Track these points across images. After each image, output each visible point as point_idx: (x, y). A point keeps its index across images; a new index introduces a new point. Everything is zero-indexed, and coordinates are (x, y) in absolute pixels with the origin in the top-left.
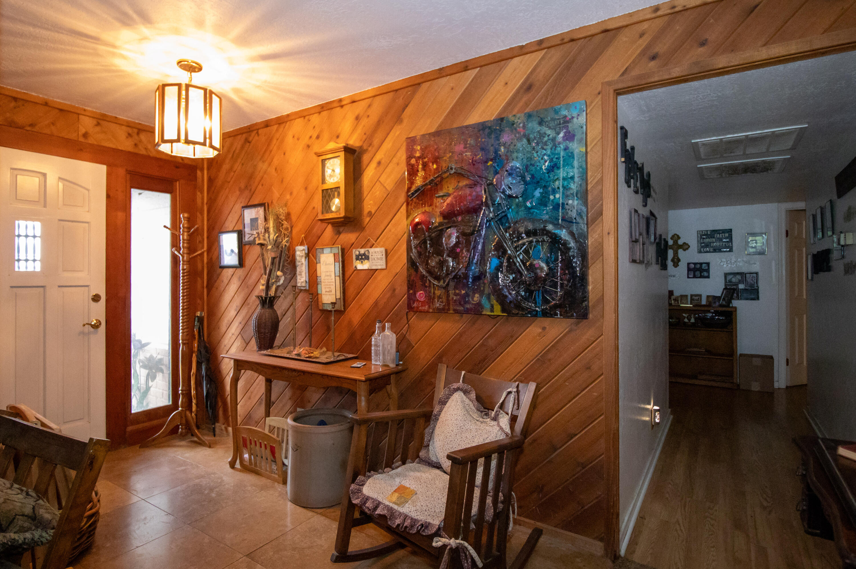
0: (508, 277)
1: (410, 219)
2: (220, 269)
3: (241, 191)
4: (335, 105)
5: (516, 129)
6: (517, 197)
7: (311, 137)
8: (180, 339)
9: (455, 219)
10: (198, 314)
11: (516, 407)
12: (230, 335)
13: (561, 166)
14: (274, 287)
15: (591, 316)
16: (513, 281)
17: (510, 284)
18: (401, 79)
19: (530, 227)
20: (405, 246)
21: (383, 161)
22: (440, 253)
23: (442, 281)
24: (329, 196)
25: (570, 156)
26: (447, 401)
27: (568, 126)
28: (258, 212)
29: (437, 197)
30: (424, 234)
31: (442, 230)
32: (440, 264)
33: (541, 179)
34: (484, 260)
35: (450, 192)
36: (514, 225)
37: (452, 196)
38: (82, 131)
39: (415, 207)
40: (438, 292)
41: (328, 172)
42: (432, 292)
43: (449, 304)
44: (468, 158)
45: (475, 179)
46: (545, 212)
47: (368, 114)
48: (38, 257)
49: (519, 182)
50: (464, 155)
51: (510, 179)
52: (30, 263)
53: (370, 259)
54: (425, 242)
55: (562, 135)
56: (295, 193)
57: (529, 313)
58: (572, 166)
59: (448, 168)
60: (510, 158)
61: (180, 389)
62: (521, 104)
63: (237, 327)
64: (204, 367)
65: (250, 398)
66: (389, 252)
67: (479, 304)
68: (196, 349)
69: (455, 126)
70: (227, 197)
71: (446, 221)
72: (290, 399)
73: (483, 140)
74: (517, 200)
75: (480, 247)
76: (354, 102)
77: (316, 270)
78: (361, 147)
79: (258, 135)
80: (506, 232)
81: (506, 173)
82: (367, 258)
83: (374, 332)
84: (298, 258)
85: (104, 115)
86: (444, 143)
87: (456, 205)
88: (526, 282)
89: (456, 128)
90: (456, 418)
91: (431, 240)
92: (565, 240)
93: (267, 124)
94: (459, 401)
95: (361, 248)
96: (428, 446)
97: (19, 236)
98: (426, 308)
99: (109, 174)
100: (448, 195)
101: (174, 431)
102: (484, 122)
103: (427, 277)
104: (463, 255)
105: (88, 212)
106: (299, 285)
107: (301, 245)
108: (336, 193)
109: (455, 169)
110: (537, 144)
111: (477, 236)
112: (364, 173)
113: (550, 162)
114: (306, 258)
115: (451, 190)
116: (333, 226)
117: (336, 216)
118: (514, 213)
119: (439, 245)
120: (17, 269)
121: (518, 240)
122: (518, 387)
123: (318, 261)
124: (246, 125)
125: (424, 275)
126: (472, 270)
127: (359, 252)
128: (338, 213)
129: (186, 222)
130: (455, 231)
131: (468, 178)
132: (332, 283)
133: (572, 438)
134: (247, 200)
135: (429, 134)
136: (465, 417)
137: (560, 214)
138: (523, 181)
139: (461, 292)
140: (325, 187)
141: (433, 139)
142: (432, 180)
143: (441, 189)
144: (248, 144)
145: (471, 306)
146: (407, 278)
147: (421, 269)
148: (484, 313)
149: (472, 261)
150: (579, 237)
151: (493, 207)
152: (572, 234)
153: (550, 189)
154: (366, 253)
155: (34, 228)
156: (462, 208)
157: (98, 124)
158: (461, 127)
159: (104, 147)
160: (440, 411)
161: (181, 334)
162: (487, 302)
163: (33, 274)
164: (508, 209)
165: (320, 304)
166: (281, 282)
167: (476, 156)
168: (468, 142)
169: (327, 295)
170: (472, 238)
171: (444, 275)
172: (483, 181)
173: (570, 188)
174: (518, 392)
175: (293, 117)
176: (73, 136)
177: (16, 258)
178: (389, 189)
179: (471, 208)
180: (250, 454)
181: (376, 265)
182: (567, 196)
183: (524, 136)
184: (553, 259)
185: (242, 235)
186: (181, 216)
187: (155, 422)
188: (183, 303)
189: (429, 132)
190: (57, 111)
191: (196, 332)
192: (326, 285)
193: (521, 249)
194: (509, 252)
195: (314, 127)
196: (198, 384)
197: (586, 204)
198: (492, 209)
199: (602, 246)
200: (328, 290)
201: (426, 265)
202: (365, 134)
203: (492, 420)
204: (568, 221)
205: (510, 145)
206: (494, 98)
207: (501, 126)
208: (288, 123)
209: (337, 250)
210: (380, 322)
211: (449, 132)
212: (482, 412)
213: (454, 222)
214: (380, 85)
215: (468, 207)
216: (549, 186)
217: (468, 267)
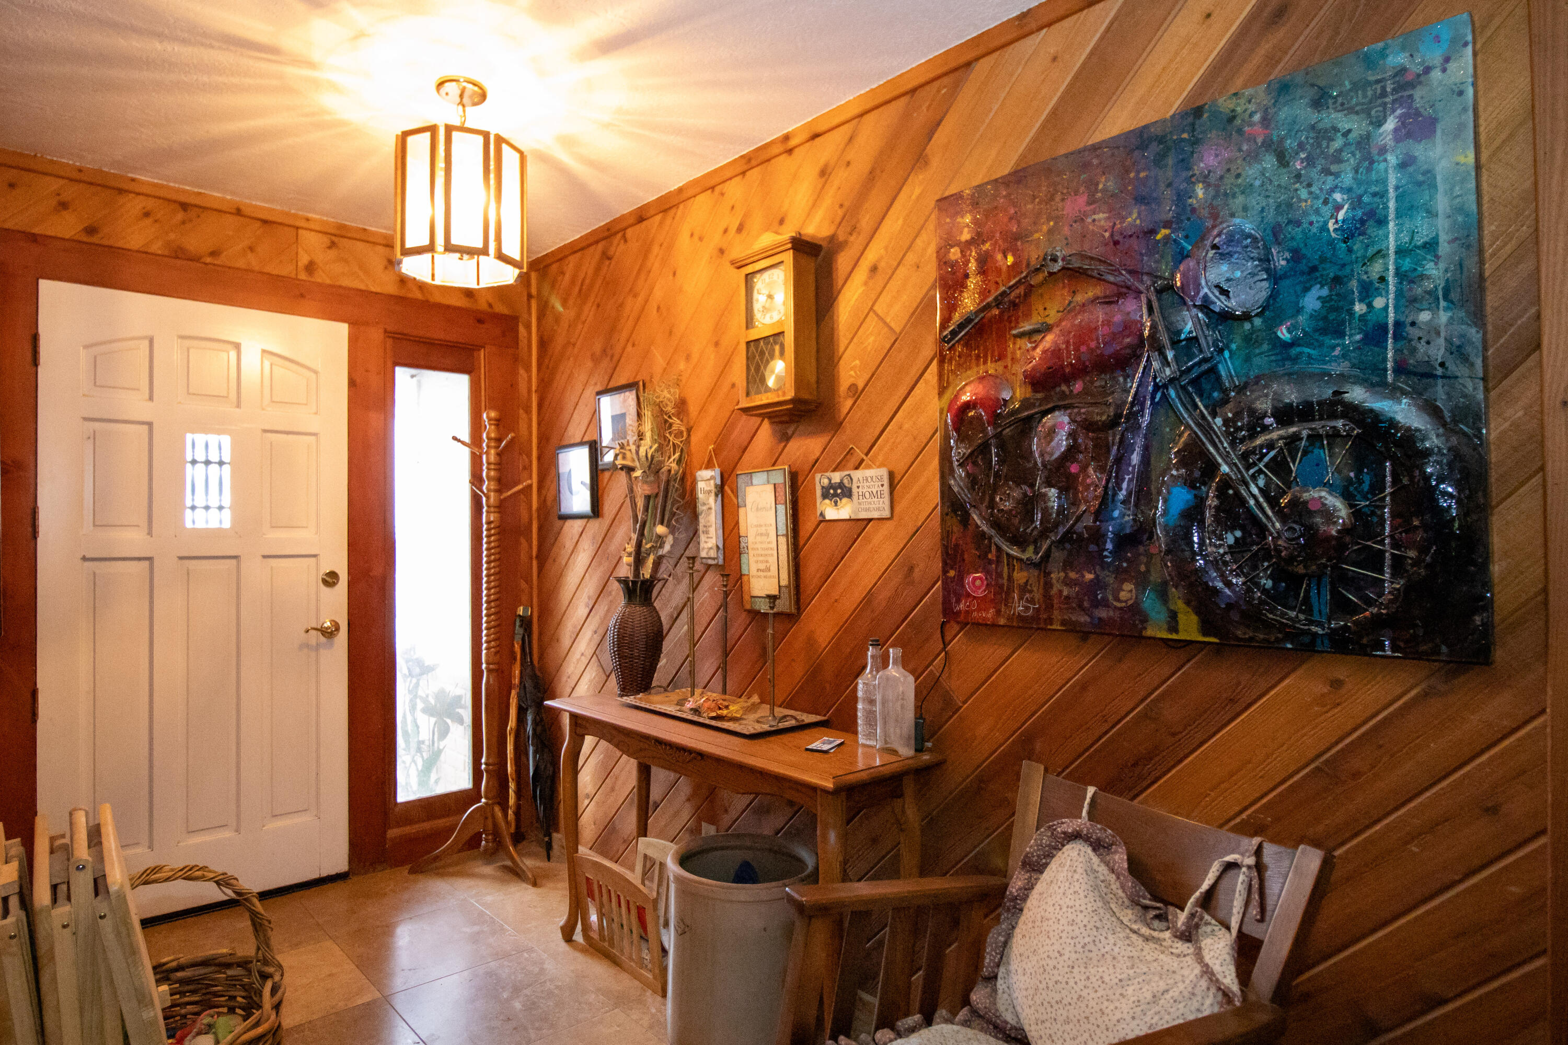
0: (1220, 538)
1: (948, 395)
2: (561, 522)
3: (596, 360)
4: (776, 150)
5: (1240, 131)
6: (1246, 317)
7: (726, 231)
8: (483, 660)
9: (1064, 388)
10: (521, 610)
11: (1254, 911)
12: (577, 655)
13: (1392, 216)
14: (651, 559)
15: (1499, 654)
16: (1237, 548)
17: (1228, 558)
18: (923, 61)
19: (1292, 396)
20: (935, 463)
21: (882, 265)
22: (1024, 477)
23: (1031, 549)
24: (762, 353)
25: (1420, 184)
26: (1047, 864)
27: (1411, 97)
28: (625, 401)
29: (1016, 336)
30: (984, 430)
31: (1030, 418)
32: (1025, 505)
33: (1323, 260)
34: (1149, 493)
35: (1050, 321)
36: (1237, 393)
37: (1056, 330)
38: (304, 259)
39: (959, 365)
40: (1020, 576)
41: (760, 300)
42: (1005, 575)
43: (1049, 607)
44: (1102, 227)
45: (1118, 279)
46: (1337, 352)
47: (848, 158)
48: (227, 501)
49: (1253, 275)
50: (1089, 220)
51: (1224, 268)
52: (214, 512)
53: (855, 497)
54: (984, 449)
55: (1390, 124)
56: (695, 357)
57: (1289, 637)
58: (1428, 212)
59: (1045, 259)
60: (1224, 213)
61: (483, 760)
62: (1257, 58)
63: (591, 640)
64: (530, 718)
65: (613, 789)
66: (898, 477)
67: (1135, 611)
68: (517, 681)
69: (1062, 151)
70: (570, 376)
71: (1039, 396)
72: (688, 800)
73: (1142, 175)
74: (1247, 326)
75: (1135, 458)
76: (816, 136)
77: (737, 523)
78: (832, 238)
79: (626, 241)
80: (1214, 415)
81: (1211, 253)
82: (847, 493)
83: (865, 667)
84: (701, 496)
85: (342, 227)
86: (1034, 197)
87: (1069, 352)
88: (1278, 552)
89: (1066, 156)
90: (1071, 917)
91: (1001, 446)
92: (1409, 429)
93: (641, 216)
94: (1080, 870)
95: (834, 470)
96: (995, 977)
97: (194, 462)
98: (990, 614)
99: (353, 341)
100: (1045, 329)
101: (473, 843)
102: (1146, 127)
103: (990, 538)
104: (1088, 481)
105: (316, 413)
106: (703, 554)
107: (707, 468)
108: (777, 348)
109: (1063, 260)
110: (1310, 161)
111: (1126, 429)
112: (841, 298)
113: (1353, 208)
114: (716, 495)
115: (1053, 316)
116: (772, 423)
117: (776, 400)
118: (1237, 363)
119: (1022, 457)
120: (189, 525)
121: (1253, 436)
122: (1258, 852)
123: (741, 502)
124: (602, 224)
125: (983, 533)
126: (1113, 519)
127: (830, 480)
128: (780, 393)
129: (493, 427)
130: (1066, 419)
131: (1100, 279)
132: (770, 552)
133: (1432, 1008)
134: (607, 378)
135: (996, 180)
136: (1096, 918)
137: (1390, 355)
138: (1267, 270)
139: (1083, 576)
140: (754, 334)
141: (1004, 193)
142: (1003, 294)
143: (1028, 316)
144: (607, 262)
145: (1111, 613)
146: (942, 539)
147: (975, 517)
148: (1149, 632)
149: (1115, 495)
150: (1455, 421)
151: (1173, 348)
152: (1432, 410)
153: (1354, 284)
154: (846, 481)
155: (220, 449)
156: (1084, 358)
157: (333, 245)
158: (1080, 151)
159: (345, 288)
160: (1029, 888)
161: (484, 652)
162: (1158, 606)
163: (217, 534)
164: (1221, 351)
165: (746, 597)
166: (667, 547)
167: (1123, 219)
168: (1101, 186)
169: (759, 577)
170: (1114, 437)
171: (1035, 533)
172: (1142, 281)
173: (1422, 277)
174: (1260, 867)
175: (690, 192)
176: (286, 270)
177: (189, 503)
178: (898, 330)
179: (1110, 357)
180: (601, 916)
181: (868, 510)
182: (1414, 300)
183: (1268, 145)
184: (1366, 487)
185: (596, 450)
186: (485, 416)
187: (441, 823)
188: (488, 589)
189: (994, 177)
190: (258, 224)
191: (517, 648)
192: (758, 555)
193: (1260, 460)
194: (1225, 468)
195: (733, 207)
196: (520, 752)
197: (1478, 317)
198: (1170, 355)
199: (1542, 444)
200: (762, 566)
201: (988, 508)
202: (841, 206)
203: (1176, 937)
204: (1415, 374)
205: (1222, 178)
206: (1171, 61)
207: (1194, 130)
208: (681, 206)
209: (779, 477)
210: (876, 644)
211: (1047, 169)
212: (1146, 908)
213: (1063, 396)
214: (874, 86)
215: (1102, 355)
216: (1350, 277)
217: (1102, 511)
